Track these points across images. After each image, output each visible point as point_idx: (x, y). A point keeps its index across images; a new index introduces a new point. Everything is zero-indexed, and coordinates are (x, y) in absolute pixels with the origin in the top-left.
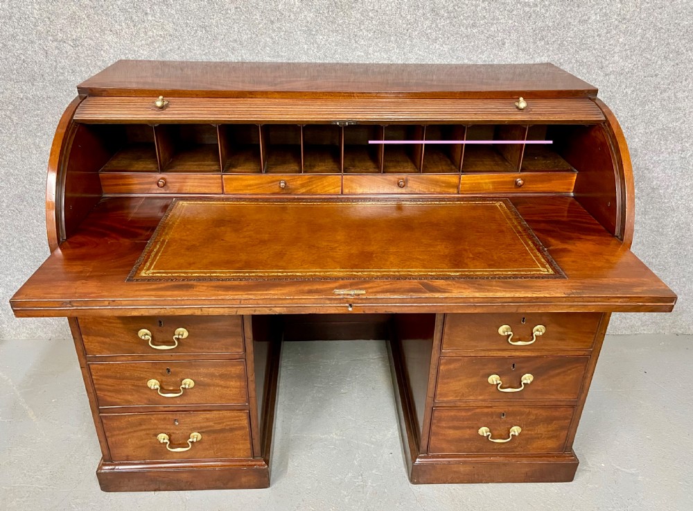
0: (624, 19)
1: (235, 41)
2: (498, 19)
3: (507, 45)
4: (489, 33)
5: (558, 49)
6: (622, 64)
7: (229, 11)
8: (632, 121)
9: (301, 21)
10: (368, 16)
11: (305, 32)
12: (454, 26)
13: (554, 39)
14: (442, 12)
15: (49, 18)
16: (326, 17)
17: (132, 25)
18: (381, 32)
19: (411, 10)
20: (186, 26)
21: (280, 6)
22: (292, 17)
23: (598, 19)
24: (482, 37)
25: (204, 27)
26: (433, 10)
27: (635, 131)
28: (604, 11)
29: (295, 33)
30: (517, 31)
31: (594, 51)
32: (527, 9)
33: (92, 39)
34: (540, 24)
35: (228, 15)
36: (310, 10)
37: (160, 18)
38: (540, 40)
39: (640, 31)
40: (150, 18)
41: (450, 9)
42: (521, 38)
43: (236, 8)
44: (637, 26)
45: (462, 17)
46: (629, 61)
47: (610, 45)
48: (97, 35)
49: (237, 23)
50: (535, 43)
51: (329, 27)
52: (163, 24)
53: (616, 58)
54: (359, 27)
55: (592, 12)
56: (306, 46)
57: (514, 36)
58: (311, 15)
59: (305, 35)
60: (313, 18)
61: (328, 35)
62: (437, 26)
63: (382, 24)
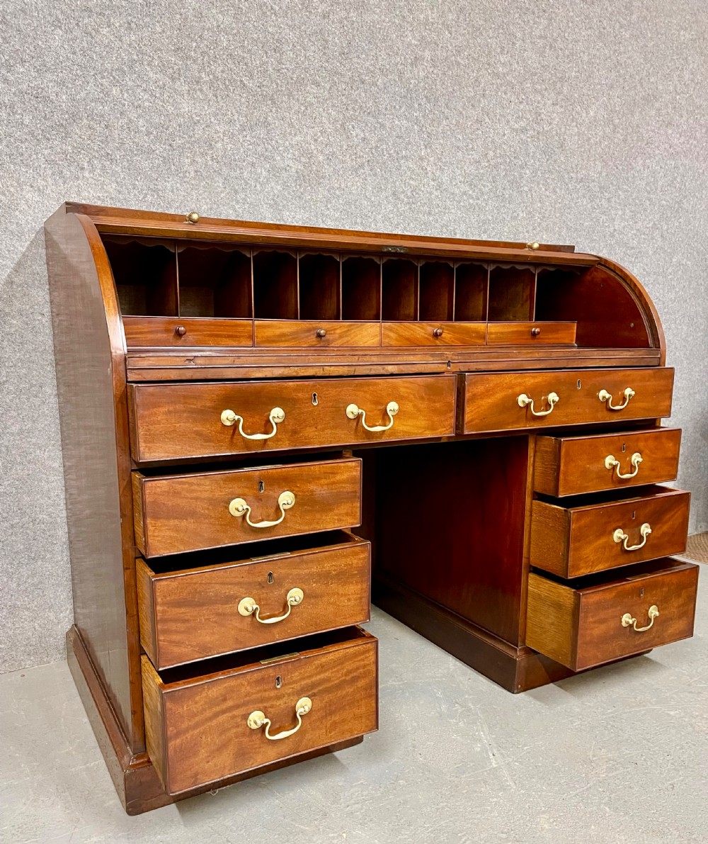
0: (544, 217)
2: (449, 208)
4: (443, 222)
7: (188, 175)
10: (335, 193)
11: (271, 206)
12: (413, 212)
14: (402, 196)
16: (294, 191)
17: (61, 182)
19: (374, 191)
20: (134, 188)
21: (245, 173)
23: (525, 215)
24: (437, 225)
25: (156, 191)
26: (394, 194)
28: (528, 209)
29: (260, 206)
32: (471, 201)
35: (185, 180)
36: (277, 182)
37: (100, 175)
40: (87, 174)
41: (409, 194)
43: (196, 171)
45: (419, 203)
48: (12, 189)
49: (196, 189)
51: (296, 203)
52: (103, 183)
54: (327, 206)
55: (520, 209)
58: (279, 187)
59: (272, 210)
60: (280, 191)
61: (295, 212)
62: (398, 210)
63: (348, 203)
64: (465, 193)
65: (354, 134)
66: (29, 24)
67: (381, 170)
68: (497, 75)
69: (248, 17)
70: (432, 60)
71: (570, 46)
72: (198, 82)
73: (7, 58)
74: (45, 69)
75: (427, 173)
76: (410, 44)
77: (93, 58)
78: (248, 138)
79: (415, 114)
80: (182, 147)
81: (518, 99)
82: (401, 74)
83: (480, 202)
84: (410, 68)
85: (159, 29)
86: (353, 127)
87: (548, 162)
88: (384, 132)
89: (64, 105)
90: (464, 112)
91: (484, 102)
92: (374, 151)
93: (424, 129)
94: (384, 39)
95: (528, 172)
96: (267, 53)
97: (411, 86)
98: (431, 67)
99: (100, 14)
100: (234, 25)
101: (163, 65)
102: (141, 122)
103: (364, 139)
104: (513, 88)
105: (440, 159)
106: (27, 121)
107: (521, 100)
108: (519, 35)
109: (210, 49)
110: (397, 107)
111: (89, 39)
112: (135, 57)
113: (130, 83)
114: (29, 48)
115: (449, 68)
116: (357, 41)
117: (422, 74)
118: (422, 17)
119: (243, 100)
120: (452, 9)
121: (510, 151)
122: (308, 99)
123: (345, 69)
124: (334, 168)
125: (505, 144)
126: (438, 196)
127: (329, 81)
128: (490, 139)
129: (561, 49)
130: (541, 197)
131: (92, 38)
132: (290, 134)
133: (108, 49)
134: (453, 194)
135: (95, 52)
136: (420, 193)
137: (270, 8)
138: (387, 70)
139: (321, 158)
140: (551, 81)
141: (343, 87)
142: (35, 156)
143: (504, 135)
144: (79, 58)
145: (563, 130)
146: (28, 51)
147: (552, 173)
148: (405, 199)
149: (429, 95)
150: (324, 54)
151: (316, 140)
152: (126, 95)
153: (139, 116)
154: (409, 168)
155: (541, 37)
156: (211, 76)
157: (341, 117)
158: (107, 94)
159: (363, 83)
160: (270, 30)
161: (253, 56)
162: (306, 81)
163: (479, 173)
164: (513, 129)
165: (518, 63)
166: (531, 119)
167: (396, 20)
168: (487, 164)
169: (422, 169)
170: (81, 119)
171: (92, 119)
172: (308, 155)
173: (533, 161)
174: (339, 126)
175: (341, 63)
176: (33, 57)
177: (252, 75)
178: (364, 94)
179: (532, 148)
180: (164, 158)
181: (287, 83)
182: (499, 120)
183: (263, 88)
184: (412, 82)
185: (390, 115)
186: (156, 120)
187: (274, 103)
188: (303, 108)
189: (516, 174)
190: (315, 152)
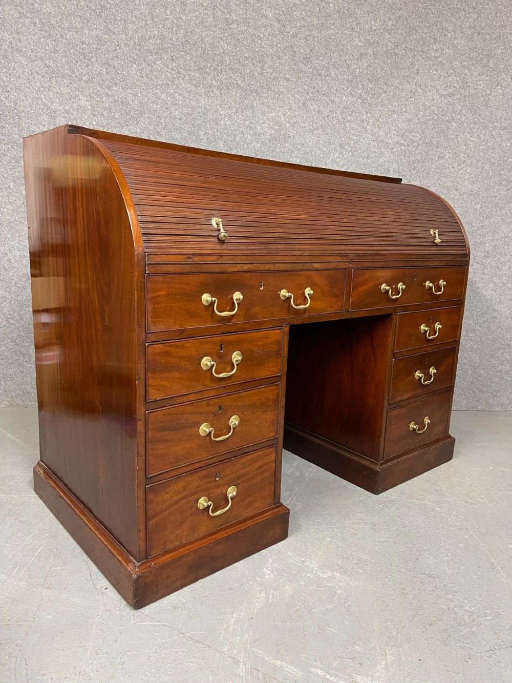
0: (468, 156)
2: (384, 153)
3: (391, 172)
5: (426, 176)
6: (471, 187)
9: (252, 149)
10: (297, 147)
12: (355, 157)
14: (346, 147)
16: (268, 147)
19: (326, 145)
22: (245, 146)
23: (451, 156)
24: (374, 165)
26: (340, 146)
27: (486, 237)
28: (454, 151)
30: (397, 162)
31: (451, 178)
32: (403, 148)
34: (412, 158)
39: (480, 164)
41: (352, 145)
42: (401, 168)
43: (207, 139)
44: (478, 161)
45: (359, 151)
46: (476, 185)
47: (461, 174)
50: (410, 171)
51: (270, 154)
53: (466, 183)
55: (447, 151)
57: (395, 166)
58: (259, 145)
62: (343, 156)
64: (397, 143)
65: (312, 108)
66: (119, 63)
67: (331, 131)
68: (429, 58)
69: (243, 44)
70: (374, 54)
71: (498, 31)
72: (210, 87)
73: (108, 83)
74: (127, 87)
75: (366, 131)
76: (357, 46)
77: (152, 79)
78: (240, 117)
79: (359, 92)
80: (199, 125)
81: (447, 73)
82: (349, 66)
83: (410, 148)
84: (357, 62)
85: (189, 58)
86: (312, 104)
87: (474, 117)
88: (334, 106)
89: (136, 106)
90: (400, 87)
91: (417, 78)
92: (326, 119)
93: (366, 101)
94: (337, 45)
95: (454, 124)
96: (254, 64)
97: (357, 74)
98: (373, 59)
99: (156, 53)
100: (234, 50)
101: (191, 79)
102: (177, 113)
103: (319, 111)
104: (443, 66)
105: (377, 120)
106: (117, 116)
108: (450, 28)
109: (218, 66)
110: (345, 88)
111: (150, 68)
112: (175, 76)
113: (172, 91)
114: (119, 76)
115: (388, 58)
116: (317, 49)
117: (365, 65)
118: (366, 27)
119: (238, 94)
120: (392, 18)
121: (438, 110)
122: (281, 90)
123: (307, 68)
124: (296, 132)
125: (434, 106)
126: (374, 146)
127: (295, 77)
128: (421, 104)
129: (488, 34)
130: (466, 142)
132: (268, 112)
133: (160, 73)
134: (387, 143)
135: (153, 75)
136: (361, 144)
137: (257, 36)
138: (338, 65)
139: (288, 126)
140: (478, 58)
141: (306, 79)
143: (434, 100)
144: (145, 80)
145: (488, 92)
146: (118, 78)
147: (477, 124)
148: (349, 149)
149: (370, 78)
150: (293, 60)
151: (285, 115)
152: (169, 98)
153: (176, 110)
154: (352, 128)
155: (470, 27)
156: (219, 82)
157: (303, 98)
158: (159, 99)
159: (320, 75)
160: (257, 50)
161: (245, 67)
162: (279, 79)
163: (411, 128)
164: (442, 95)
166: (458, 87)
167: (347, 32)
168: (417, 121)
169: (363, 128)
170: (145, 113)
171: (151, 113)
172: (279, 124)
173: (459, 116)
174: (301, 105)
175: (304, 65)
176: (121, 81)
177: (244, 79)
178: (320, 83)
179: (458, 107)
180: (189, 132)
181: (267, 81)
182: (430, 89)
183: (251, 86)
184: (358, 70)
185: (339, 94)
186: (185, 111)
187: (258, 94)
188: (277, 96)
189: (443, 126)
190: (284, 122)
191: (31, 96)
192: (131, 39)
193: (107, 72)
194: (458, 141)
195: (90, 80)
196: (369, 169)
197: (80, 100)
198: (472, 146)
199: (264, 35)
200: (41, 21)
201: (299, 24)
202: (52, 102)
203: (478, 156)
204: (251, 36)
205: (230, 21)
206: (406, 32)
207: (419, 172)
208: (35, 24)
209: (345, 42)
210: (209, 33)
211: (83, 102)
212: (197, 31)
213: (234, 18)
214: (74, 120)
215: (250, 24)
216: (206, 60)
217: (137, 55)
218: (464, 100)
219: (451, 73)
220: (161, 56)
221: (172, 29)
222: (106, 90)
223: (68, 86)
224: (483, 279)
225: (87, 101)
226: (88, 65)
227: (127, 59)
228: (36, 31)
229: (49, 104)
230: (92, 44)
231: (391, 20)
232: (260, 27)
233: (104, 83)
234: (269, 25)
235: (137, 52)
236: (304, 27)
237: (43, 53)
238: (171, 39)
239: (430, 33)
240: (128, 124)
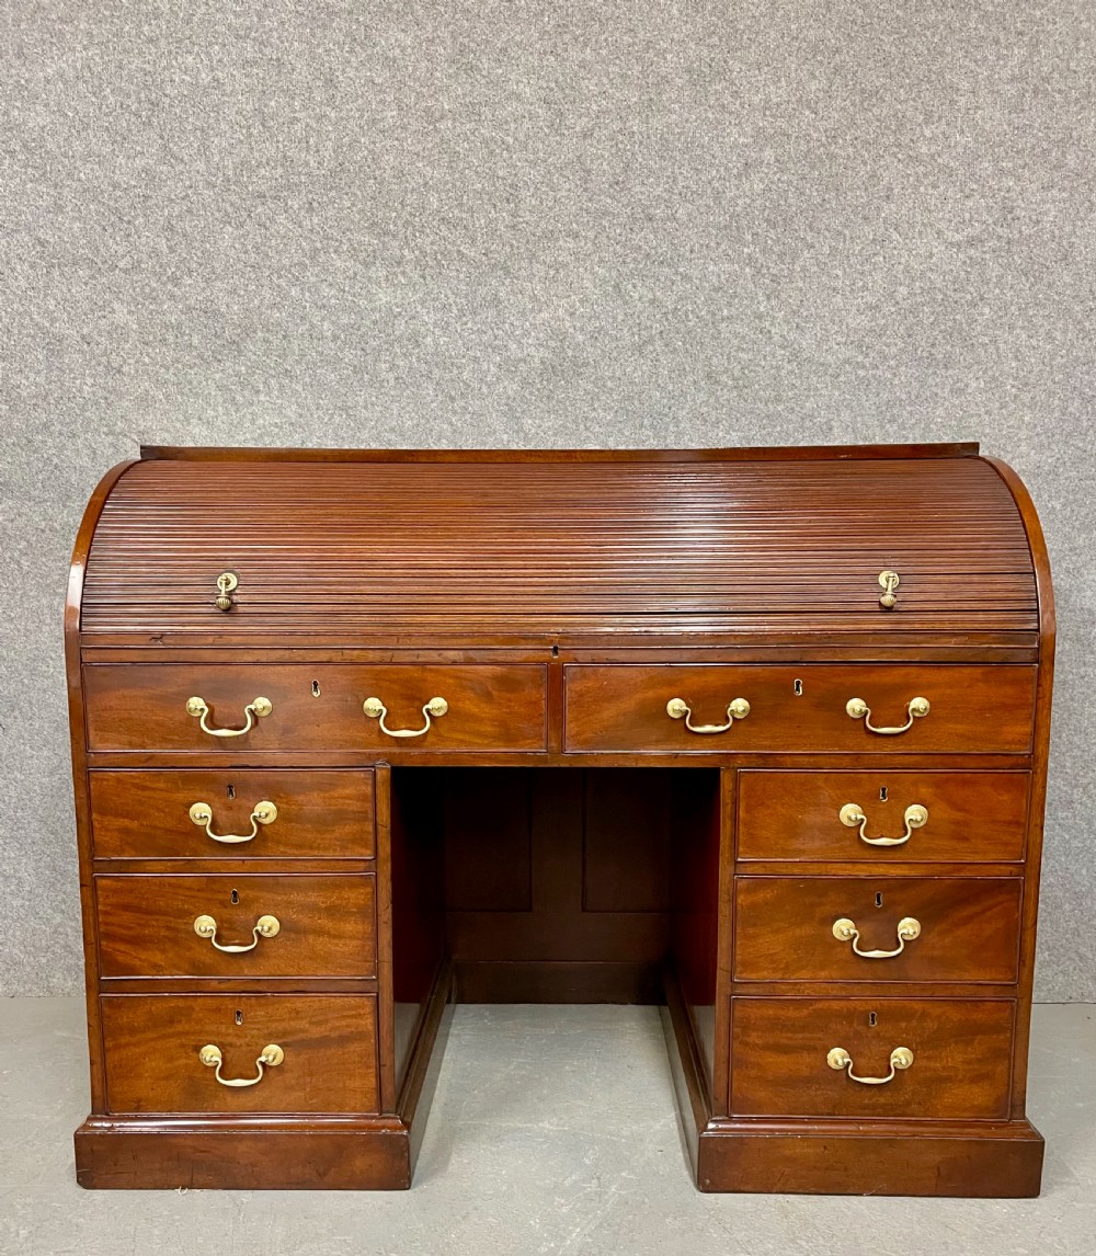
0: (1026, 384)
1: (392, 430)
2: (816, 389)
4: (804, 411)
6: (1037, 458)
7: (386, 384)
8: (1074, 558)
9: (499, 396)
10: (604, 386)
11: (504, 414)
12: (746, 401)
13: (913, 421)
14: (724, 378)
15: (106, 398)
16: (538, 390)
17: (232, 410)
18: (628, 411)
19: (673, 375)
21: (466, 373)
22: (485, 390)
23: (982, 386)
24: (793, 417)
25: (344, 409)
26: (709, 376)
27: (1082, 575)
28: (990, 373)
29: (488, 415)
32: (861, 373)
33: (168, 431)
34: (885, 396)
35: (383, 390)
36: (512, 379)
37: (278, 397)
38: (889, 421)
39: (1056, 402)
40: (262, 398)
41: (737, 373)
42: (859, 419)
43: (397, 379)
44: (1051, 394)
45: (756, 386)
46: (1048, 453)
47: (1009, 427)
49: (398, 402)
50: (882, 427)
53: (1024, 448)
54: (592, 405)
55: (971, 375)
56: (505, 437)
57: (846, 415)
58: (515, 387)
59: (505, 419)
60: (516, 392)
61: (542, 418)
62: (717, 401)
63: (630, 398)
64: (847, 361)
65: (636, 296)
66: (195, 226)
67: (684, 344)
68: (917, 160)
69: (468, 163)
70: (778, 161)
71: (1083, 82)
72: (399, 263)
73: (173, 270)
74: (214, 276)
75: (770, 338)
76: (735, 145)
77: (268, 255)
78: (469, 325)
79: (746, 250)
80: (378, 351)
81: (962, 191)
82: (718, 195)
83: (880, 373)
84: (736, 182)
85: (347, 204)
86: (635, 287)
87: (1035, 289)
88: (688, 286)
89: (235, 317)
90: (847, 232)
91: (888, 209)
92: (670, 316)
93: (764, 271)
94: (687, 148)
95: (987, 310)
96: (495, 206)
97: (738, 209)
98: (775, 173)
99: (275, 198)
100: (448, 178)
101: (354, 249)
102: (326, 325)
103: (652, 302)
104: (951, 176)
105: (796, 313)
106: (195, 341)
107: (967, 191)
108: (965, 85)
109: (415, 216)
110: (712, 244)
111: (263, 231)
112: (319, 245)
113: (313, 279)
115: (813, 167)
116: (640, 160)
117: (758, 187)
118: (756, 99)
119: (462, 276)
120: (817, 73)
121: (944, 280)
122: (560, 259)
123: (620, 205)
124: (602, 350)
125: (932, 270)
126: (792, 372)
127: (594, 227)
128: (901, 267)
129: (1060, 92)
130: (1018, 351)
131: (267, 229)
132: (533, 310)
133: (285, 241)
134: (823, 365)
135: (270, 247)
136: (760, 369)
137: (499, 143)
138: (693, 193)
139: (580, 338)
140: (1038, 150)
141: (618, 231)
142: (204, 383)
143: (931, 256)
144: (252, 258)
145: (1068, 229)
146: (195, 258)
147: (1044, 306)
148: (730, 382)
149: (772, 216)
150: (586, 190)
151: (572, 314)
152: (307, 294)
153: (323, 319)
154: (736, 335)
155: (1013, 79)
156: (417, 252)
157: (614, 274)
158: (285, 297)
159: (651, 219)
160: (501, 174)
161: (475, 215)
162: (556, 235)
163: (878, 325)
164: (952, 243)
165: (962, 132)
166: (990, 221)
167: (710, 115)
168: (893, 310)
169: (761, 332)
170: (254, 332)
171: (268, 330)
172: (560, 336)
173: (997, 291)
174: (610, 289)
175: (613, 198)
176: (201, 265)
177: (474, 241)
178: (652, 236)
179: (994, 271)
180: (355, 367)
181: (528, 242)
182: (920, 233)
183: (490, 255)
184: (740, 202)
185: (699, 259)
186: (345, 320)
187: (508, 273)
188: (552, 272)
189: (958, 317)
190: (571, 330)
191: (9, 310)
192: (218, 169)
193: (169, 248)
194: (997, 349)
195: (136, 267)
196: (782, 426)
197: (113, 311)
198: (1033, 360)
199: (516, 139)
200: (24, 146)
201: (595, 107)
202: (53, 321)
203: (1049, 383)
204: (485, 142)
205: (437, 114)
206: (853, 104)
207: (904, 429)
208: (12, 153)
209: (707, 138)
210: (389, 143)
211: (121, 314)
212: (363, 140)
213: (447, 107)
214: (102, 356)
215: (483, 118)
216: (386, 205)
217: (232, 205)
218: (1009, 251)
219: (973, 190)
220: (286, 204)
221: (307, 142)
222: (169, 287)
223: (86, 284)
224: (1083, 677)
225: (129, 312)
226: (129, 235)
227: (212, 214)
228: (16, 168)
229: (47, 325)
230: (135, 186)
231: (815, 77)
232: (506, 122)
233: (165, 270)
234: (527, 115)
235: (234, 198)
236: (608, 112)
237: (32, 214)
238: (307, 164)
239: (914, 100)
240: (220, 357)
